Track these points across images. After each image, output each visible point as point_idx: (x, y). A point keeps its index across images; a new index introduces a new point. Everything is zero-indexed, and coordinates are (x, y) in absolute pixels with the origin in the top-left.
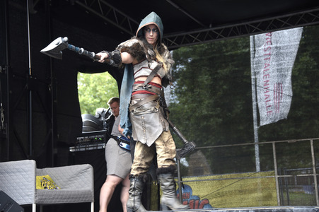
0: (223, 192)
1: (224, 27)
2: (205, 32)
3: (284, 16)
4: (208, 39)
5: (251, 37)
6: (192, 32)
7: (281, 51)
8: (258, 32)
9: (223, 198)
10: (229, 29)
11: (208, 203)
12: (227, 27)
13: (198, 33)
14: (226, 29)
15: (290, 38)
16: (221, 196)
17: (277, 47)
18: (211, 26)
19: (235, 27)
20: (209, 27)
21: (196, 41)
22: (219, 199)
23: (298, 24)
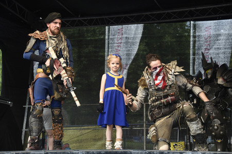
0: (81, 140)
1: (89, 18)
2: (75, 21)
3: (131, 15)
4: (77, 25)
5: (107, 27)
6: (66, 19)
7: (129, 40)
8: (113, 24)
9: (81, 144)
10: (93, 20)
11: (69, 147)
12: (92, 18)
13: (70, 21)
14: (90, 19)
15: (135, 31)
16: (79, 143)
17: (126, 38)
18: (79, 16)
19: (97, 19)
20: (78, 17)
21: (68, 26)
22: (78, 144)
23: (141, 21)
